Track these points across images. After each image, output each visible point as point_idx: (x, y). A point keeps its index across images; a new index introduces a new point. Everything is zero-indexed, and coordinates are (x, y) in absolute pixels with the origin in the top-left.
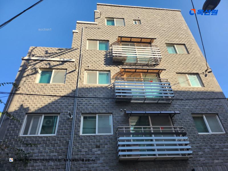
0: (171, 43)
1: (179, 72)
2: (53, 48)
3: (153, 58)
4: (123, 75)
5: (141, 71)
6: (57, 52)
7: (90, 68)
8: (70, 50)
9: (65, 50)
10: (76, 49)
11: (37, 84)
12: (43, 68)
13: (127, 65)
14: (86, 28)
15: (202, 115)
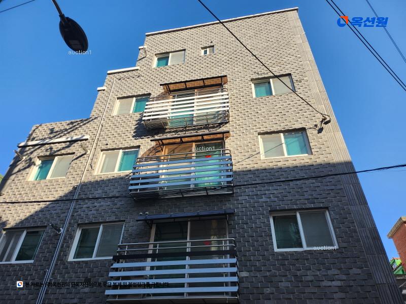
0: (263, 76)
1: (265, 130)
2: (64, 123)
3: (220, 113)
4: (159, 151)
5: (193, 139)
6: (68, 128)
7: (109, 147)
8: (87, 121)
9: (80, 122)
10: (96, 118)
11: (28, 183)
12: (42, 156)
13: (170, 132)
14: (120, 79)
15: (295, 212)
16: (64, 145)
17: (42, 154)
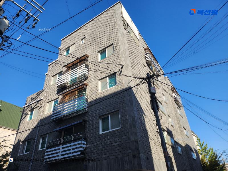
0: (103, 48)
1: (101, 77)
5: (75, 89)
6: (37, 96)
9: (40, 92)
10: (45, 88)
11: (26, 122)
13: (68, 88)
15: (109, 115)
16: (36, 103)
17: (30, 109)
